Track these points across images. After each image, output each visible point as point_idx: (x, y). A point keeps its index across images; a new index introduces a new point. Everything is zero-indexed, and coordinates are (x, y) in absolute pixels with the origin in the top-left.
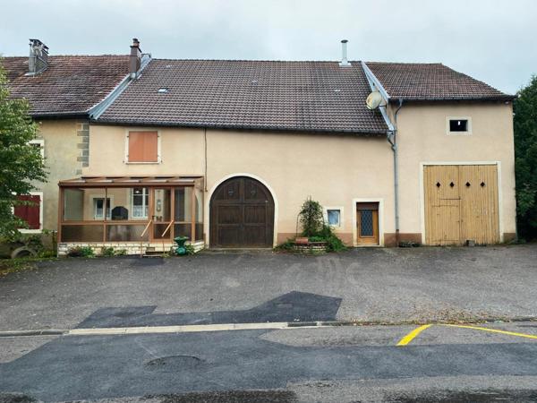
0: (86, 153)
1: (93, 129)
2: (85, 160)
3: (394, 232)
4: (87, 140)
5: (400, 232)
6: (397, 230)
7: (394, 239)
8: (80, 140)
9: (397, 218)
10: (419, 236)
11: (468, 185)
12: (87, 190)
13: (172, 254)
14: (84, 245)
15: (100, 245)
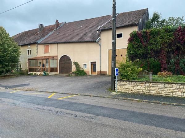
0: (37, 51)
1: (38, 45)
2: (37, 53)
3: (99, 71)
4: (37, 48)
5: (101, 71)
6: (100, 70)
7: (100, 73)
8: (36, 48)
9: (100, 66)
10: (106, 72)
11: (122, 55)
12: (38, 60)
13: (43, 75)
14: (32, 72)
15: (34, 72)
